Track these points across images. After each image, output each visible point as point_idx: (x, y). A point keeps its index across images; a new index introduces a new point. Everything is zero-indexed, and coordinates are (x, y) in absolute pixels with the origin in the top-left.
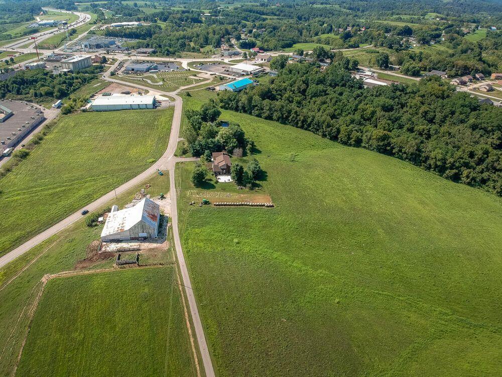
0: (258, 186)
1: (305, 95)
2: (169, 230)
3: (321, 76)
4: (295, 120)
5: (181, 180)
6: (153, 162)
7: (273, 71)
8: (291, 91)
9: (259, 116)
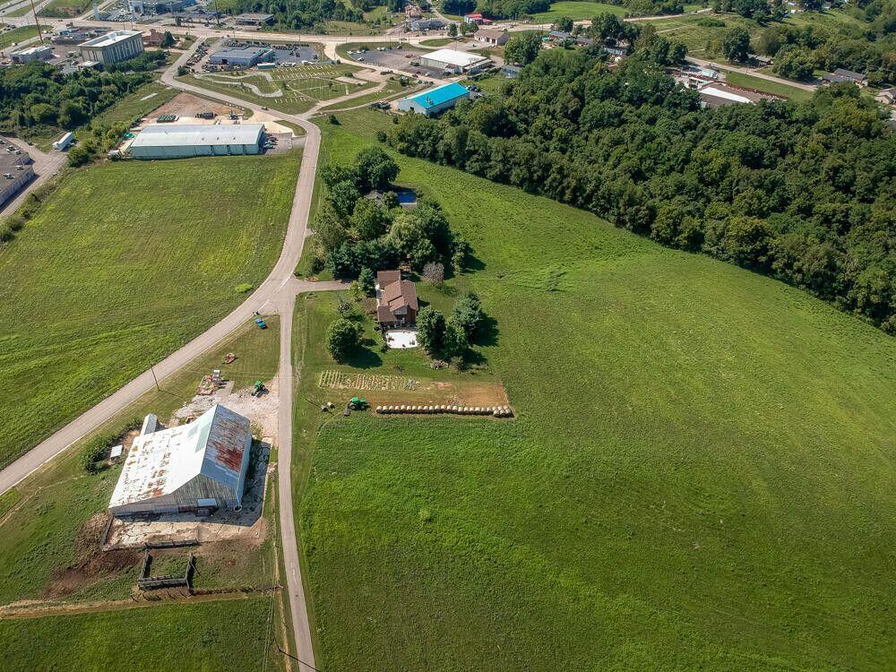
0: (479, 359)
1: (577, 123)
2: (269, 485)
3: (611, 80)
4: (557, 187)
5: (304, 341)
6: (248, 292)
7: (511, 67)
8: (548, 113)
9: (480, 173)
